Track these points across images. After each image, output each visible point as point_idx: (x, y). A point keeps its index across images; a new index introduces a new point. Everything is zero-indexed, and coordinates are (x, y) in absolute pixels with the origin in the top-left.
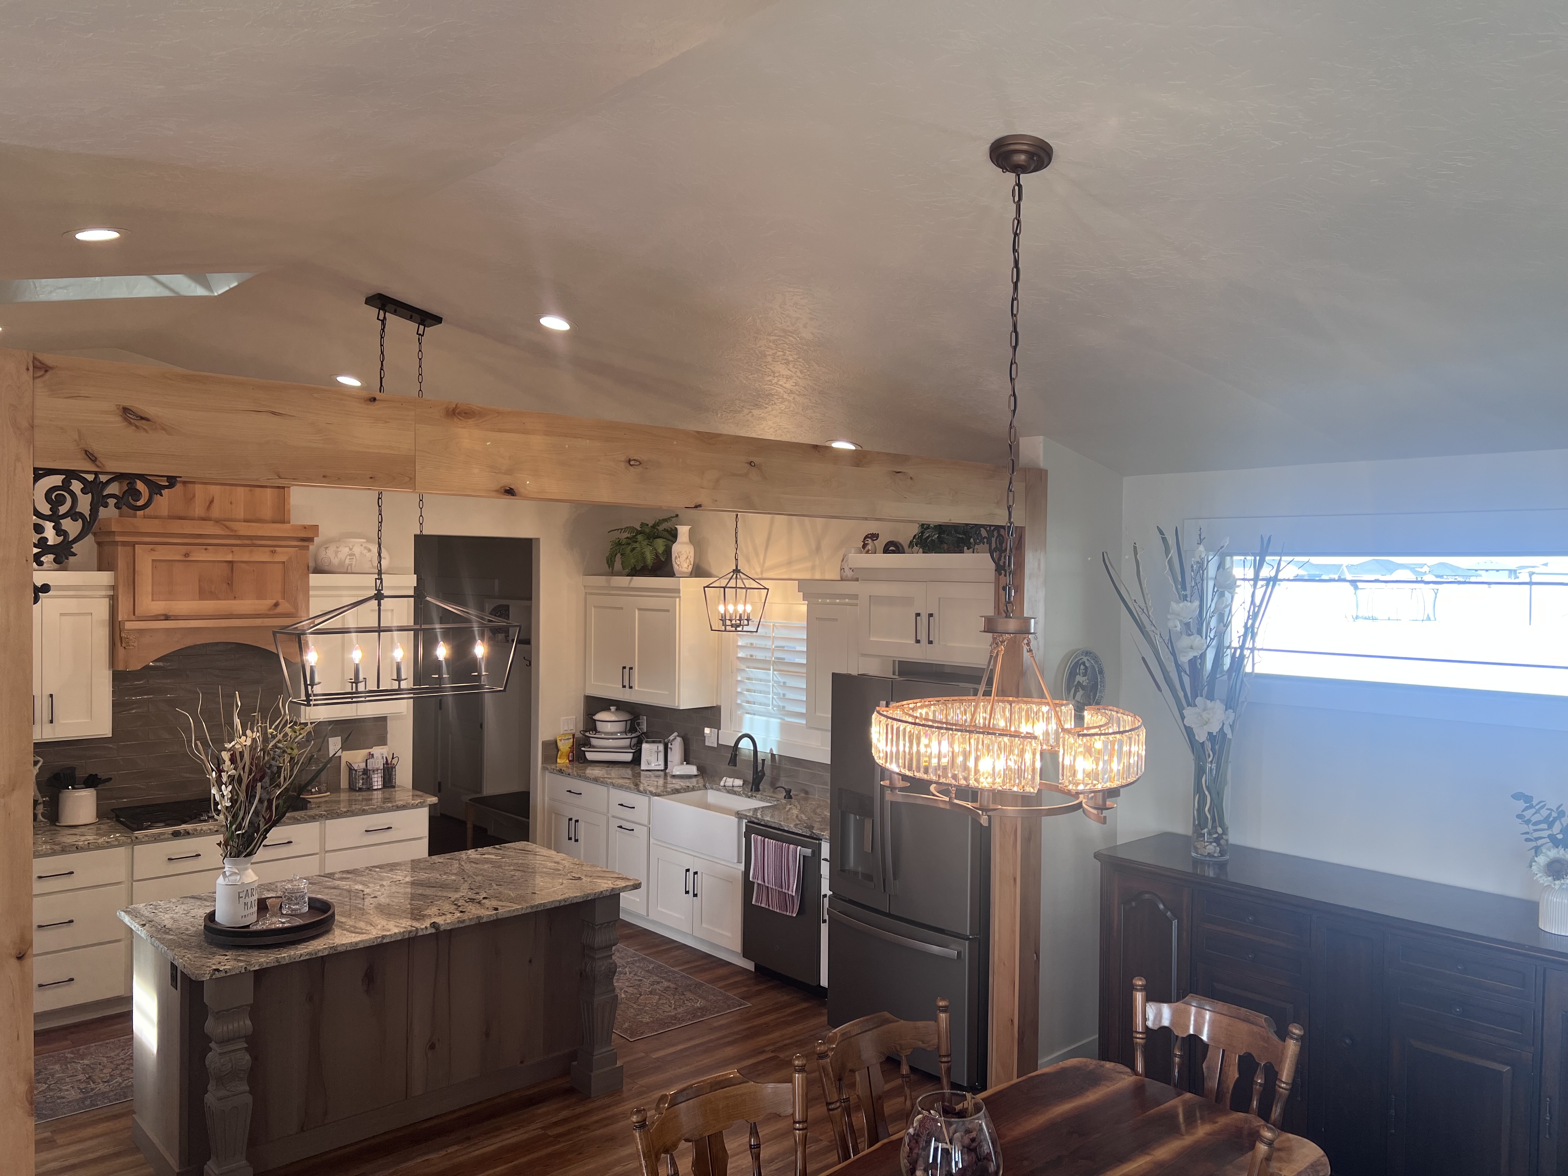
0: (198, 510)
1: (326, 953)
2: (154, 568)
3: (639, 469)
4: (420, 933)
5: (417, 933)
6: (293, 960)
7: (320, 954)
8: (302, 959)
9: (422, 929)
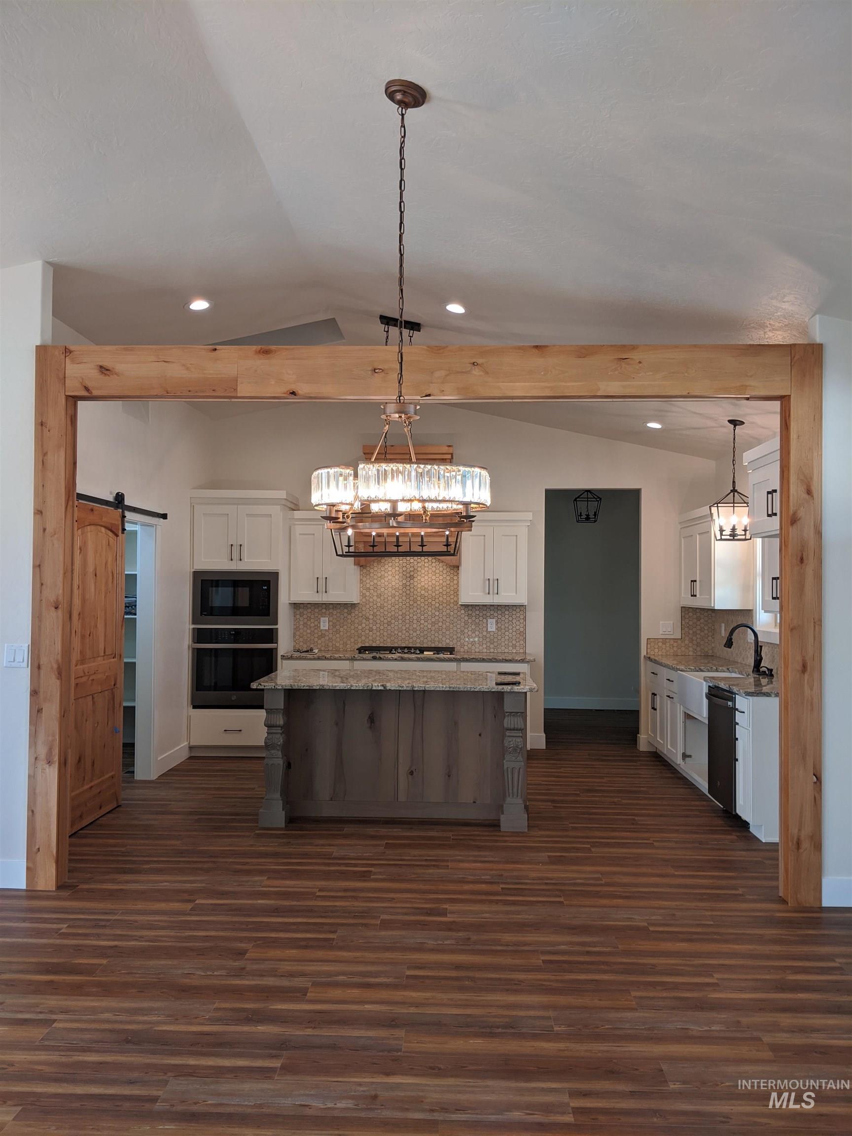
1: (318, 688)
3: (383, 374)
4: (374, 688)
5: (372, 687)
6: (299, 688)
7: (315, 688)
8: (304, 688)
9: (375, 686)
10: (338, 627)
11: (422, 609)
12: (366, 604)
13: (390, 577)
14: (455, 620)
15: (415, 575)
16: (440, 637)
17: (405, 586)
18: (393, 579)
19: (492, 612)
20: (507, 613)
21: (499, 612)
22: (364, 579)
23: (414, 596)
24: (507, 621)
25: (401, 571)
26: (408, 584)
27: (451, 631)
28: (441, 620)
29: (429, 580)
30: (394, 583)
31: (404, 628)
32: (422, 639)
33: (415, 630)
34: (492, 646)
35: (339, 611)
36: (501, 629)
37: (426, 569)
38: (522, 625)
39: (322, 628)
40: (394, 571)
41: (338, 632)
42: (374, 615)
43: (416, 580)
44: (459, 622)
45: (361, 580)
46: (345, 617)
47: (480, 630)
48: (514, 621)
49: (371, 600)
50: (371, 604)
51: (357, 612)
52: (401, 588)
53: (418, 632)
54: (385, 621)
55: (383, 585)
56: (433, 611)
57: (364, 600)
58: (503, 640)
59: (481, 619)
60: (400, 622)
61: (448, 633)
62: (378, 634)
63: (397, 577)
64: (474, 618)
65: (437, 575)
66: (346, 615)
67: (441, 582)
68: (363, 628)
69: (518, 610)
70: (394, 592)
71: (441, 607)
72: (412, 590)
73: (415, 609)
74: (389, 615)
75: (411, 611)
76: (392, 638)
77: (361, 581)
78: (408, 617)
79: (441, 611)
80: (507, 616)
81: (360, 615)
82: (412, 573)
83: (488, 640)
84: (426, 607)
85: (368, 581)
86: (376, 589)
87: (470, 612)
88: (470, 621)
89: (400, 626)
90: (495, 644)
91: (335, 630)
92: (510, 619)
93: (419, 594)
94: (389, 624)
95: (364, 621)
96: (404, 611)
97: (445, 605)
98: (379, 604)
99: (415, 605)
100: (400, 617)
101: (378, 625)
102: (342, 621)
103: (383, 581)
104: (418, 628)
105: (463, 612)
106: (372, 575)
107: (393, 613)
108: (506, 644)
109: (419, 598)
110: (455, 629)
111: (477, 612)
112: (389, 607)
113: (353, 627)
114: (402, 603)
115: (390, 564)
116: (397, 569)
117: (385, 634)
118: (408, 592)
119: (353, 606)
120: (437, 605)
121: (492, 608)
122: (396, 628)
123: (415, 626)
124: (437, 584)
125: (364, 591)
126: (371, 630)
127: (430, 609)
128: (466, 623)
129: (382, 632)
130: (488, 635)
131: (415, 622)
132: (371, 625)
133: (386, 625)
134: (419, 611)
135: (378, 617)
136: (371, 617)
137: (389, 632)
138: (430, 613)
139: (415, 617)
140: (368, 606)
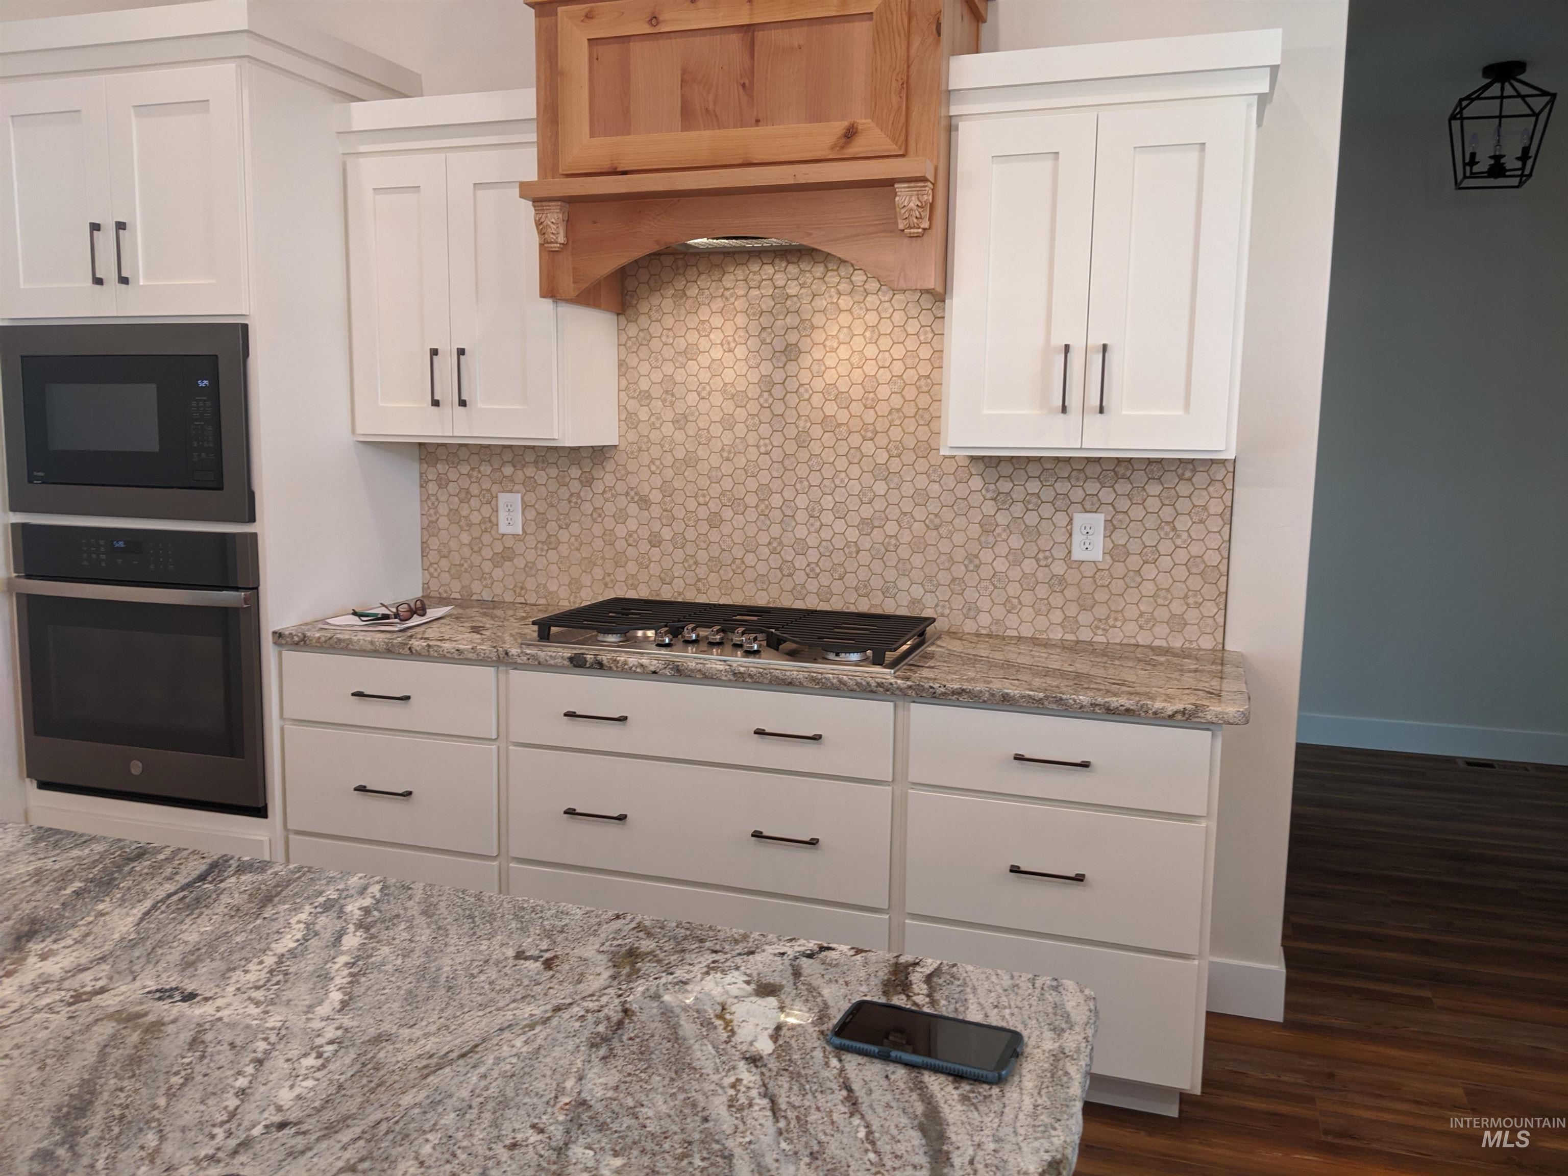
10: (552, 526)
11: (828, 472)
12: (640, 450)
13: (717, 353)
14: (947, 514)
15: (805, 344)
16: (891, 575)
17: (767, 384)
18: (729, 359)
19: (1092, 487)
20: (1154, 489)
21: (1123, 487)
22: (632, 361)
23: (801, 424)
24: (1151, 522)
25: (754, 328)
26: (779, 376)
27: (931, 553)
28: (894, 513)
29: (855, 359)
30: (729, 375)
31: (764, 538)
32: (825, 580)
33: (802, 548)
34: (1085, 618)
35: (553, 472)
36: (1128, 554)
37: (844, 319)
38: (1214, 541)
39: (503, 528)
40: (729, 328)
41: (551, 543)
42: (667, 491)
43: (806, 361)
44: (960, 522)
45: (621, 364)
46: (572, 495)
47: (1041, 556)
48: (1183, 523)
49: (655, 436)
50: (655, 451)
51: (609, 479)
52: (753, 392)
53: (813, 556)
54: (703, 512)
55: (692, 383)
56: (867, 479)
57: (632, 436)
58: (1132, 595)
59: (1047, 510)
60: (752, 515)
61: (918, 560)
62: (679, 555)
63: (741, 352)
64: (1018, 510)
65: (885, 343)
66: (575, 486)
67: (898, 367)
68: (630, 534)
69: (1200, 479)
70: (729, 406)
71: (895, 464)
72: (792, 399)
73: (802, 471)
74: (715, 491)
75: (790, 477)
76: (726, 573)
77: (623, 370)
78: (776, 500)
79: (896, 479)
80: (1153, 504)
81: (621, 487)
82: (792, 337)
83: (1071, 593)
84: (841, 464)
85: (644, 368)
86: (669, 398)
87: (1005, 486)
88: (1002, 519)
89: (751, 530)
90: (1101, 611)
91: (543, 536)
92: (1167, 513)
93: (817, 416)
94: (715, 521)
95: (633, 509)
96: (764, 478)
97: (909, 457)
98: (680, 453)
99: (803, 455)
100: (751, 500)
101: (679, 527)
102: (564, 506)
103: (692, 366)
104: (812, 541)
105: (976, 483)
106: (656, 344)
107: (727, 484)
108: (1142, 614)
109: (816, 431)
110: (945, 547)
111: (1033, 486)
112: (715, 460)
113: (597, 530)
114: (758, 447)
115: (718, 304)
116: (741, 320)
117: (702, 556)
118: (779, 408)
119: (599, 454)
120: (882, 457)
121: (1092, 470)
122: (738, 537)
123: (801, 532)
124: (884, 376)
125: (632, 405)
126: (655, 541)
127: (855, 471)
128: (988, 527)
129: (690, 549)
130: (1072, 576)
131: (801, 516)
132: (656, 526)
133: (703, 527)
134: (815, 479)
135: (679, 498)
136: (656, 496)
137: (715, 551)
138: (855, 487)
139: (802, 501)
140: (645, 458)
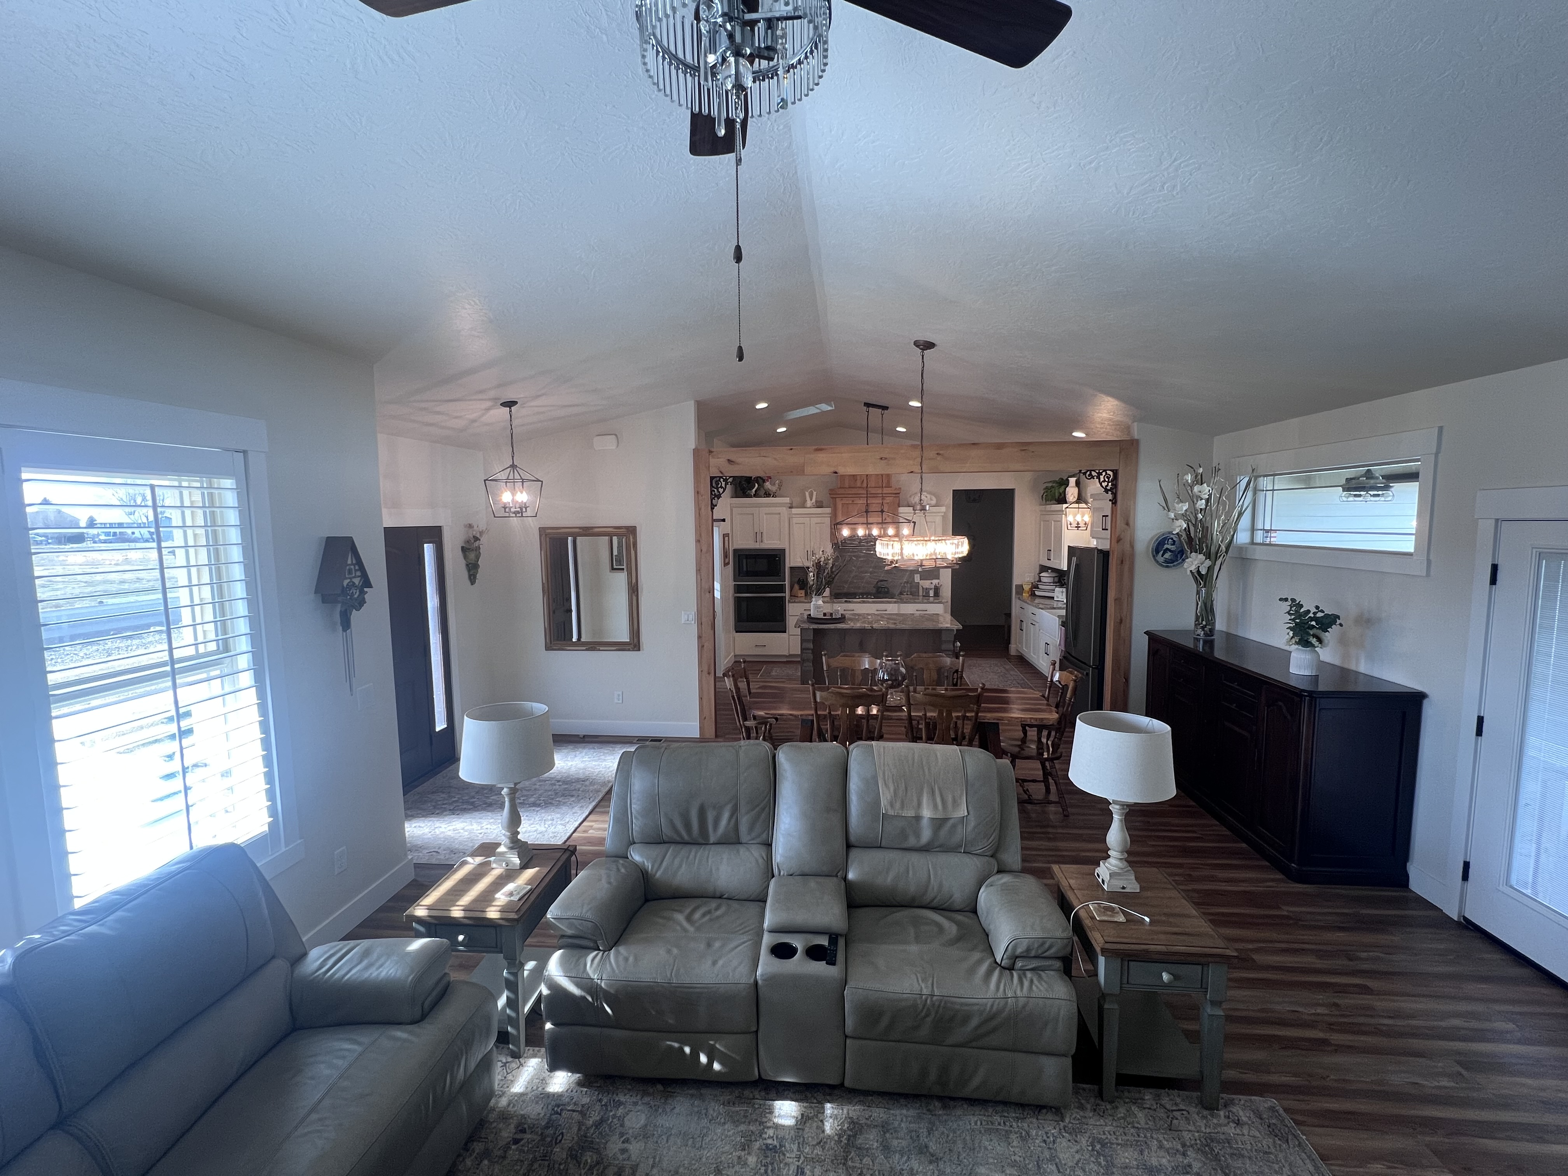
0: (859, 484)
2: (843, 506)
3: (886, 461)
